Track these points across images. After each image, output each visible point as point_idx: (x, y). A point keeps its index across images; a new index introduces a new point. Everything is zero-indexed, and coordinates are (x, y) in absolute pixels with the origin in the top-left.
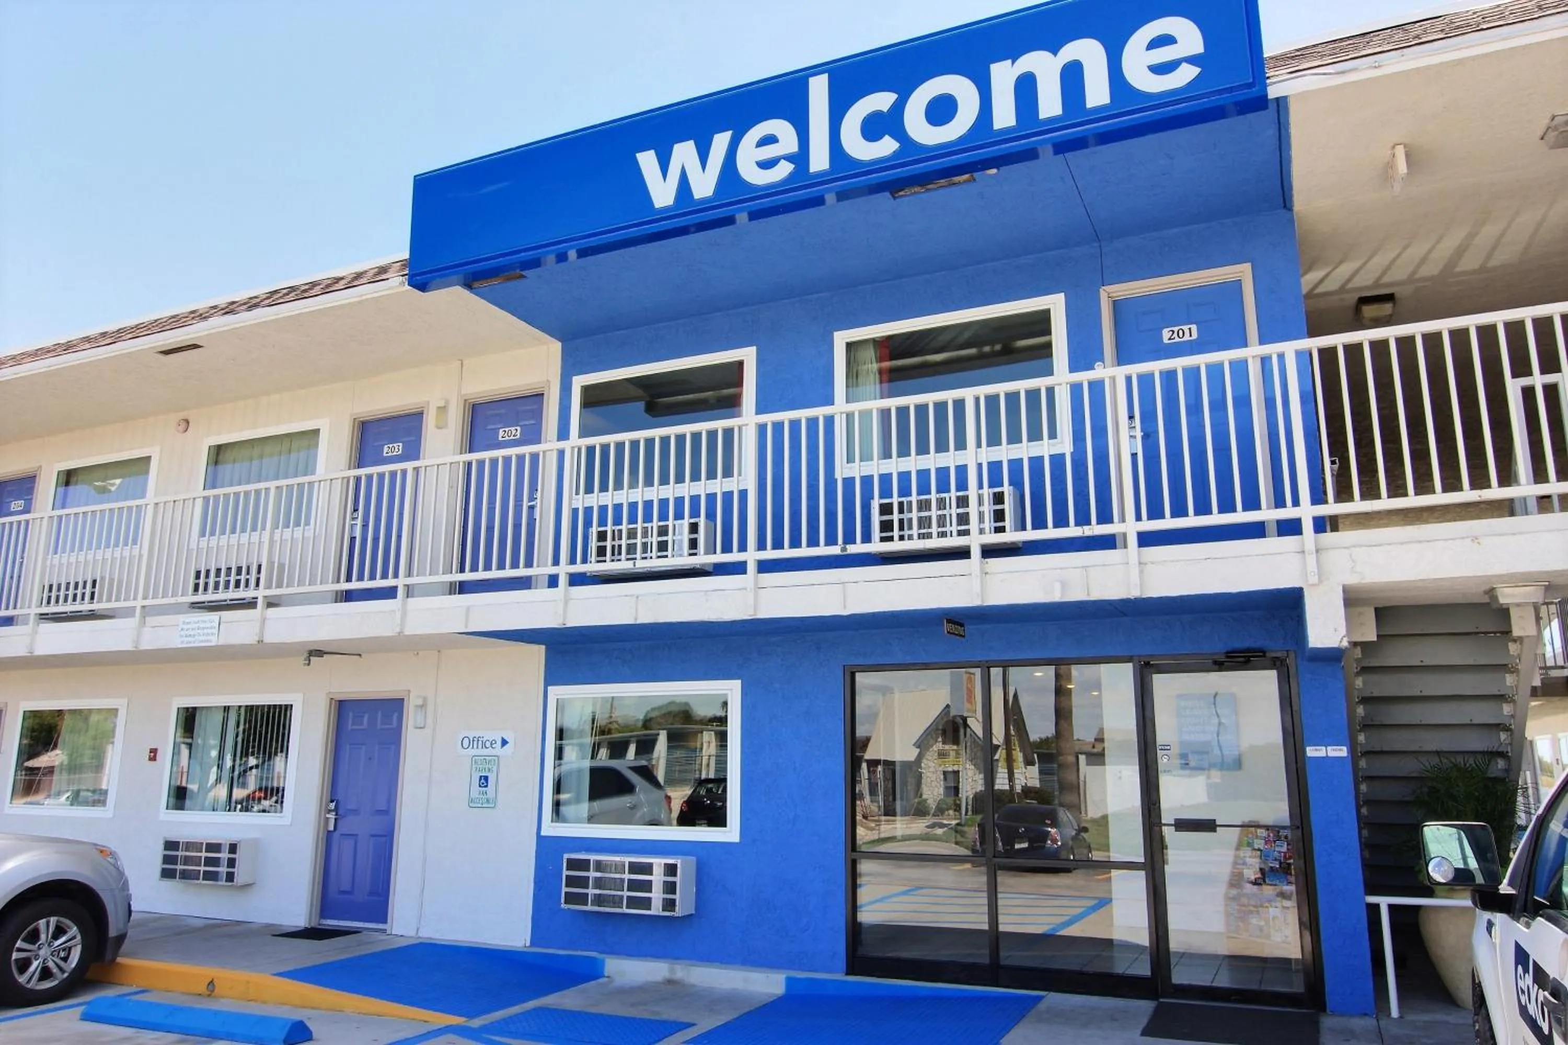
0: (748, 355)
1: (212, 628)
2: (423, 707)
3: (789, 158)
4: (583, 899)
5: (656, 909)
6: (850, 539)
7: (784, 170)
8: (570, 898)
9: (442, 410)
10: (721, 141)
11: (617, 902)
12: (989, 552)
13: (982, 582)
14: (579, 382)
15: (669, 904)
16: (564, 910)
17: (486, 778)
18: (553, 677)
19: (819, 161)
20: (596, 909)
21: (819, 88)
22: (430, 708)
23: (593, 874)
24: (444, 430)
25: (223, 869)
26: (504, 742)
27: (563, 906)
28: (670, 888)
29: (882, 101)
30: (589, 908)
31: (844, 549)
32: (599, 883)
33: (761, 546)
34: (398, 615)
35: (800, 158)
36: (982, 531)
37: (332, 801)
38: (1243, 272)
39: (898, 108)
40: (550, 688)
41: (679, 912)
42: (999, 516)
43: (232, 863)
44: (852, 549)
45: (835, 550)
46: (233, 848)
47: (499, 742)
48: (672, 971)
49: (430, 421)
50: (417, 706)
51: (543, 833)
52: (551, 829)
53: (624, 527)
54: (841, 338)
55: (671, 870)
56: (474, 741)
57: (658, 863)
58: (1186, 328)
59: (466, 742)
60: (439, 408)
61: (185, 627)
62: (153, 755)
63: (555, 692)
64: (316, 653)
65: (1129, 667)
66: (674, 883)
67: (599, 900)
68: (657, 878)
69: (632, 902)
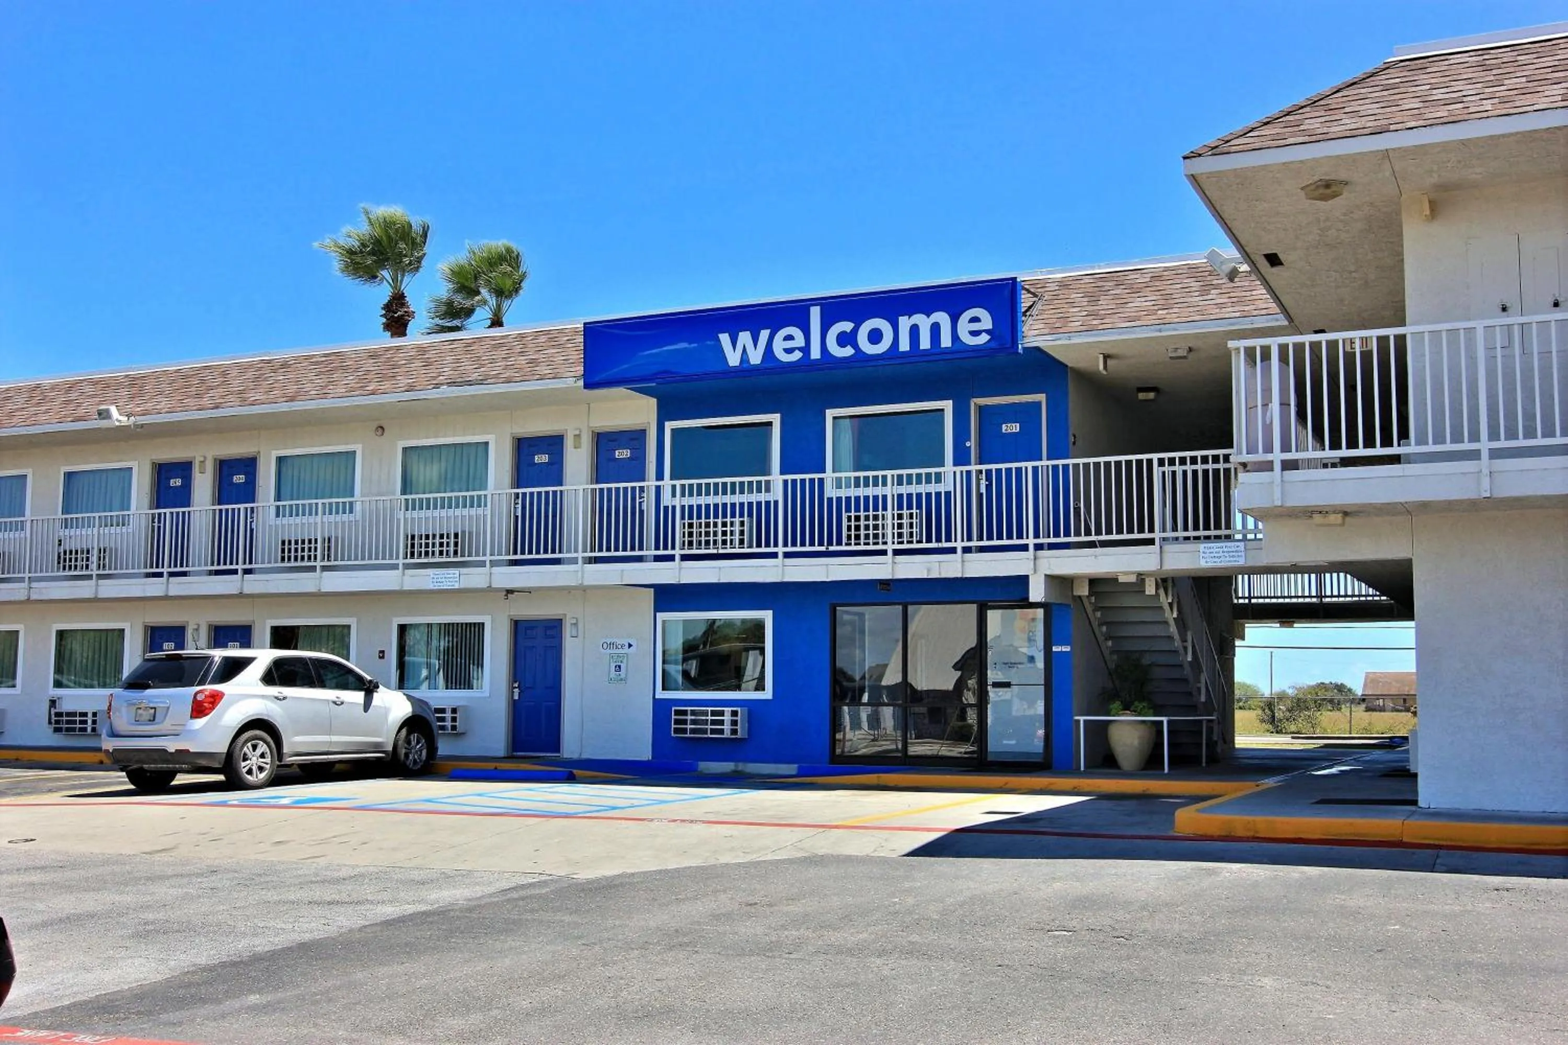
0: (776, 418)
1: (454, 578)
2: (576, 624)
3: (800, 349)
4: (684, 731)
5: (727, 734)
6: (830, 543)
7: (797, 355)
8: (676, 731)
9: (577, 437)
10: (764, 334)
11: (705, 732)
12: (897, 552)
13: (893, 567)
14: (669, 426)
15: (734, 732)
16: (673, 737)
17: (620, 667)
18: (659, 607)
19: (815, 354)
20: (692, 735)
21: (815, 313)
22: (580, 626)
23: (689, 717)
24: (579, 450)
25: (448, 724)
26: (630, 646)
27: (673, 735)
28: (734, 723)
29: (847, 326)
30: (688, 735)
31: (827, 549)
32: (694, 722)
33: (785, 545)
34: (580, 574)
35: (806, 350)
36: (893, 543)
37: (516, 682)
38: (1041, 397)
39: (855, 331)
40: (658, 614)
41: (739, 735)
42: (900, 535)
43: (454, 719)
44: (831, 548)
45: (823, 549)
46: (454, 711)
47: (627, 645)
48: (736, 766)
49: (569, 443)
50: (572, 624)
51: (657, 697)
52: (661, 694)
53: (703, 521)
54: (830, 413)
55: (734, 713)
56: (611, 645)
57: (728, 710)
58: (1014, 425)
59: (605, 646)
60: (575, 436)
61: (435, 577)
62: (382, 654)
63: (661, 616)
64: (509, 592)
65: (975, 605)
66: (737, 721)
67: (693, 731)
68: (727, 718)
69: (713, 731)
